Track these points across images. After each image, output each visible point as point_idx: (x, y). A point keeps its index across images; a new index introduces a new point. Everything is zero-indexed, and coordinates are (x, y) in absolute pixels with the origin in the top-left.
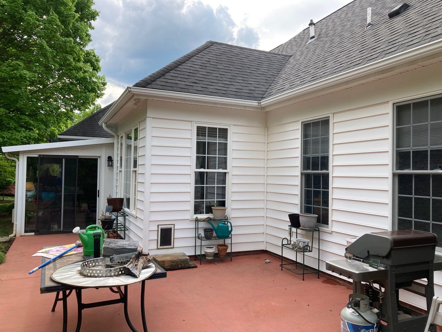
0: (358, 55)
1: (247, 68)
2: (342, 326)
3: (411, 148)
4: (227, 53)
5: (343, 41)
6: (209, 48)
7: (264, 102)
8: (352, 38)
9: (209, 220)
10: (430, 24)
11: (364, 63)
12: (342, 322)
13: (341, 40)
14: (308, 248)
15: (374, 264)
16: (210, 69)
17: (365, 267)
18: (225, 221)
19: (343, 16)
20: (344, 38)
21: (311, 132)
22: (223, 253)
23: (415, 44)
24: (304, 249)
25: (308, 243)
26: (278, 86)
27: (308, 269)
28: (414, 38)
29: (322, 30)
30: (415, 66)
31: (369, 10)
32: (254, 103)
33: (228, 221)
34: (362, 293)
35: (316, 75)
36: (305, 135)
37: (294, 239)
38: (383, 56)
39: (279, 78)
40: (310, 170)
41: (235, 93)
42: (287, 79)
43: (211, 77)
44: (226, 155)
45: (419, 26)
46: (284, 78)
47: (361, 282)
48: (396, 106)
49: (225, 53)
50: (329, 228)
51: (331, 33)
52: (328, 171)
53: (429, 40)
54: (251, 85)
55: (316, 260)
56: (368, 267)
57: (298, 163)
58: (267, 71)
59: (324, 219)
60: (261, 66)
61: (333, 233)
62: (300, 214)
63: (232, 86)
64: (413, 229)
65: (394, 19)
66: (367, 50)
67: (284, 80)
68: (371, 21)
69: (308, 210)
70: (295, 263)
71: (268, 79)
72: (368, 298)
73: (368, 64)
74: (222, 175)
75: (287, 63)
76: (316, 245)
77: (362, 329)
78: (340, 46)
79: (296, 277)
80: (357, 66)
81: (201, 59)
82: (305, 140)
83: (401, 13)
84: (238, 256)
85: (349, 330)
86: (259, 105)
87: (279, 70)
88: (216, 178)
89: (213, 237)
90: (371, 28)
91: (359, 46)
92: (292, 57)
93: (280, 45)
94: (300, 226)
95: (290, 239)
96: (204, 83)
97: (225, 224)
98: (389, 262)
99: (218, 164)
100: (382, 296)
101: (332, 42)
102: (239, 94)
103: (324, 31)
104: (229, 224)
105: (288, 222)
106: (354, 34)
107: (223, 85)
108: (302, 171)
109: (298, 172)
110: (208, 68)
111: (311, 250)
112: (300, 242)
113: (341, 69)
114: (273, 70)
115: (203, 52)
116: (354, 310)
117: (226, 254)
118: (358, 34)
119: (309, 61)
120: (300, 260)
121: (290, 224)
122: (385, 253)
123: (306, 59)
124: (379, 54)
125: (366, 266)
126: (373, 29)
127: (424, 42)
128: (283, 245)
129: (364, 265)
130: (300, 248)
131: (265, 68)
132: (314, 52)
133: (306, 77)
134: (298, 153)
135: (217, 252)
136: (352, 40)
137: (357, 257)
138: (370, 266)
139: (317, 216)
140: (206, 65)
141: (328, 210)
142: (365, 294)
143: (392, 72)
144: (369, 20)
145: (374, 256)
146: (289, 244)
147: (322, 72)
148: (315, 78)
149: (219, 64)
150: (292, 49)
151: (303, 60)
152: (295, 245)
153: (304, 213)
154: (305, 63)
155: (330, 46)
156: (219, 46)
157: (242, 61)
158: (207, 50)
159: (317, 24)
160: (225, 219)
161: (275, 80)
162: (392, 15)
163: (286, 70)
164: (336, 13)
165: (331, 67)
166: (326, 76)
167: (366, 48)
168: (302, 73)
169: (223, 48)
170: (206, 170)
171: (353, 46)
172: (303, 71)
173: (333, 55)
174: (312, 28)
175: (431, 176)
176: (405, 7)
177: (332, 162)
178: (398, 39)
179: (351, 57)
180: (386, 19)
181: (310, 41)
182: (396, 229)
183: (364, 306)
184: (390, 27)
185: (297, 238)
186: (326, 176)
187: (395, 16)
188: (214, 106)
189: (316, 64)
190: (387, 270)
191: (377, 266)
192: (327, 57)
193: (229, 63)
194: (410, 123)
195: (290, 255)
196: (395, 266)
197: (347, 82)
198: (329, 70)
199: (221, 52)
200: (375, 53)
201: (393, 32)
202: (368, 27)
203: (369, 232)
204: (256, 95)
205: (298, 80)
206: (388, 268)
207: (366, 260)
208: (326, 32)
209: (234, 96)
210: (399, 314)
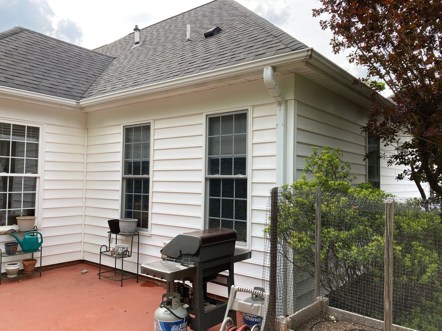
0: (177, 66)
1: (65, 64)
2: (155, 326)
3: (219, 156)
4: (40, 44)
5: (165, 51)
6: (17, 35)
7: (84, 102)
8: (174, 50)
9: (12, 233)
10: (235, 49)
11: (182, 75)
12: (155, 323)
13: (164, 50)
14: (128, 253)
15: (185, 262)
16: (18, 58)
17: (177, 266)
18: (34, 233)
19: (167, 27)
20: (166, 49)
21: (133, 136)
22: (30, 269)
23: (223, 65)
24: (123, 255)
25: (127, 249)
26: (100, 87)
27: (127, 274)
28: (222, 59)
29: (147, 37)
30: (223, 84)
31: (188, 27)
32: (73, 102)
33: (38, 232)
34: (175, 291)
35: (138, 81)
36: (127, 139)
37: (113, 245)
38: (198, 71)
39: (101, 79)
40: (131, 174)
41: (49, 89)
42: (109, 81)
43: (19, 68)
44: (37, 158)
45: (227, 49)
46: (106, 80)
47: (174, 281)
48: (209, 118)
49: (38, 44)
50: (149, 232)
51: (155, 42)
52: (148, 176)
53: (233, 63)
54: (69, 83)
55: (135, 264)
56: (180, 266)
57: (119, 167)
58: (88, 70)
59: (143, 223)
60: (82, 64)
61: (152, 236)
62: (119, 219)
63: (46, 81)
64: (221, 228)
65: (208, 39)
66: (185, 63)
67: (106, 82)
68: (190, 37)
69: (128, 215)
70: (115, 270)
71: (89, 78)
72: (179, 295)
73: (185, 76)
74: (32, 180)
75: (110, 65)
76: (135, 250)
77: (172, 326)
78: (162, 55)
79: (115, 284)
80: (176, 77)
81: (6, 45)
82: (127, 145)
83: (215, 35)
84: (50, 269)
85: (161, 329)
86: (78, 104)
87: (102, 71)
88: (23, 183)
89: (18, 252)
90: (190, 43)
91: (179, 58)
92: (116, 59)
93: (105, 46)
94: (120, 232)
95: (109, 246)
96: (9, 73)
97: (34, 235)
98: (198, 259)
99: (26, 167)
100: (191, 291)
101: (156, 51)
102: (53, 90)
103: (148, 38)
104: (39, 236)
105: (108, 229)
106: (175, 46)
107: (34, 79)
108: (123, 175)
109: (119, 176)
110: (15, 57)
111: (130, 255)
112: (119, 247)
113: (162, 77)
114: (95, 69)
115: (9, 37)
116: (166, 308)
117: (34, 269)
118: (179, 47)
119: (132, 65)
120: (119, 267)
121: (110, 231)
122: (194, 252)
123: (129, 63)
124: (195, 68)
125: (179, 265)
126: (192, 45)
127: (230, 64)
128: (101, 253)
129: (177, 265)
130: (119, 254)
131: (85, 67)
132: (137, 58)
133: (129, 81)
134: (119, 157)
135: (22, 268)
136: (173, 52)
137: (171, 258)
138: (181, 265)
139: (137, 220)
140: (13, 53)
141: (147, 214)
142: (177, 292)
143: (205, 87)
144: (188, 37)
145: (185, 255)
146: (108, 251)
147: (143, 78)
148: (136, 84)
149: (30, 55)
150: (116, 51)
151: (126, 64)
152: (114, 251)
153: (124, 218)
154: (128, 67)
155: (153, 54)
156: (30, 34)
157: (59, 55)
158: (14, 36)
159: (142, 30)
160: (34, 230)
161: (97, 80)
162: (208, 35)
163: (109, 71)
164: (161, 23)
165: (152, 75)
166: (148, 83)
167: (185, 61)
168: (124, 77)
169: (36, 38)
170: (10, 175)
171: (173, 58)
172: (126, 75)
173: (155, 63)
174: (137, 34)
175: (234, 180)
176: (218, 30)
177: (153, 167)
178: (210, 58)
179: (171, 67)
180: (202, 38)
181: (135, 46)
182: (207, 228)
183: (176, 303)
184: (205, 46)
185: (116, 244)
186: (147, 181)
187: (210, 36)
188: (22, 100)
189: (139, 69)
190: (196, 267)
191: (188, 264)
192: (150, 65)
193: (42, 55)
194: (220, 134)
195: (108, 262)
196: (203, 262)
197: (166, 91)
198: (151, 77)
199: (33, 42)
200: (192, 67)
201: (207, 51)
202: (187, 42)
203: (181, 232)
204: (75, 94)
205: (120, 83)
206: (197, 265)
207: (178, 259)
208: (150, 40)
209: (48, 92)
210: (205, 305)
